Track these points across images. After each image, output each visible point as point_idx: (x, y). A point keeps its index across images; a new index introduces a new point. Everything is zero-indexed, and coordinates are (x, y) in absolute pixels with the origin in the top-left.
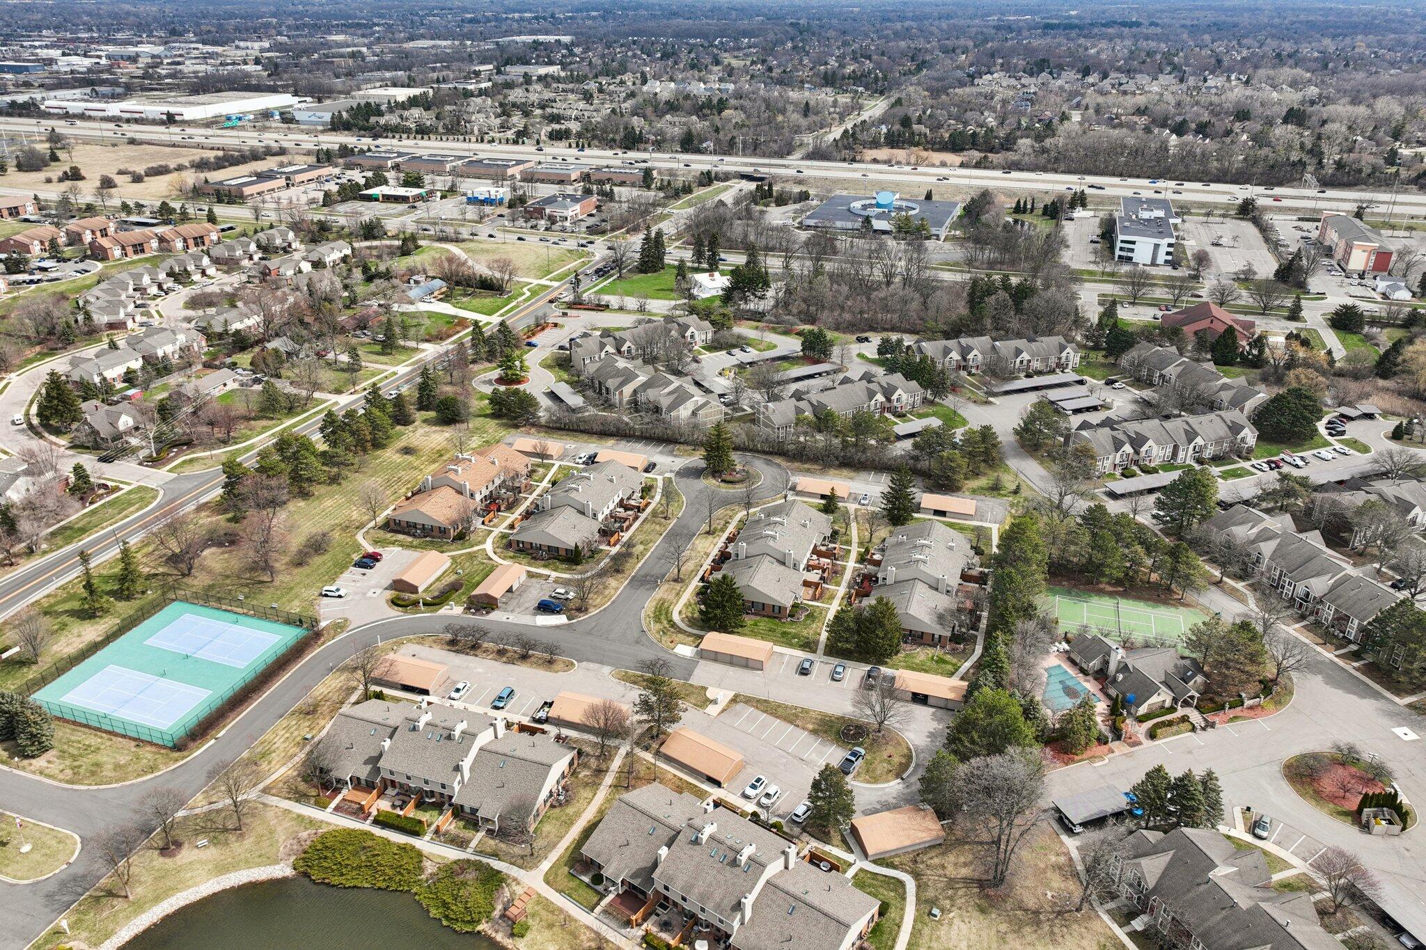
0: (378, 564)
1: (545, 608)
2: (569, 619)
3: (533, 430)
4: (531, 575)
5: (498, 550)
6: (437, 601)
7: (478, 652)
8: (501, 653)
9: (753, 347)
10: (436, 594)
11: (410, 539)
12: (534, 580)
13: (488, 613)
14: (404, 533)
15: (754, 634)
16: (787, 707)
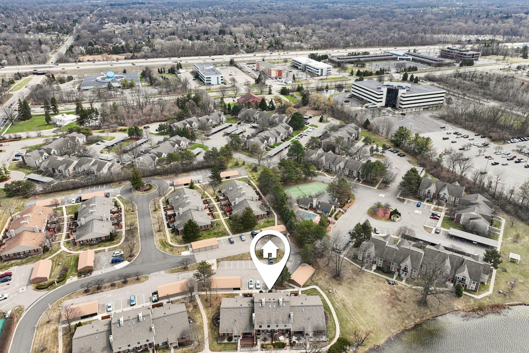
0: (12, 277)
1: (115, 261)
2: (129, 261)
3: (37, 197)
4: (96, 252)
5: (71, 249)
6: (61, 279)
7: (102, 290)
8: (113, 285)
9: (106, 140)
10: (58, 276)
11: (19, 261)
12: (99, 254)
13: (91, 274)
14: (13, 259)
15: (205, 238)
16: (237, 256)
